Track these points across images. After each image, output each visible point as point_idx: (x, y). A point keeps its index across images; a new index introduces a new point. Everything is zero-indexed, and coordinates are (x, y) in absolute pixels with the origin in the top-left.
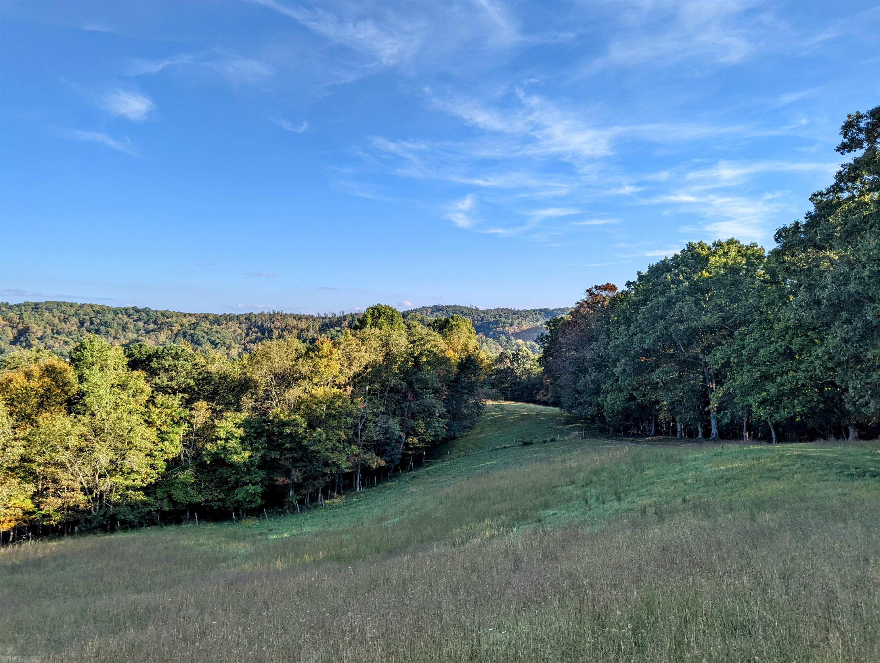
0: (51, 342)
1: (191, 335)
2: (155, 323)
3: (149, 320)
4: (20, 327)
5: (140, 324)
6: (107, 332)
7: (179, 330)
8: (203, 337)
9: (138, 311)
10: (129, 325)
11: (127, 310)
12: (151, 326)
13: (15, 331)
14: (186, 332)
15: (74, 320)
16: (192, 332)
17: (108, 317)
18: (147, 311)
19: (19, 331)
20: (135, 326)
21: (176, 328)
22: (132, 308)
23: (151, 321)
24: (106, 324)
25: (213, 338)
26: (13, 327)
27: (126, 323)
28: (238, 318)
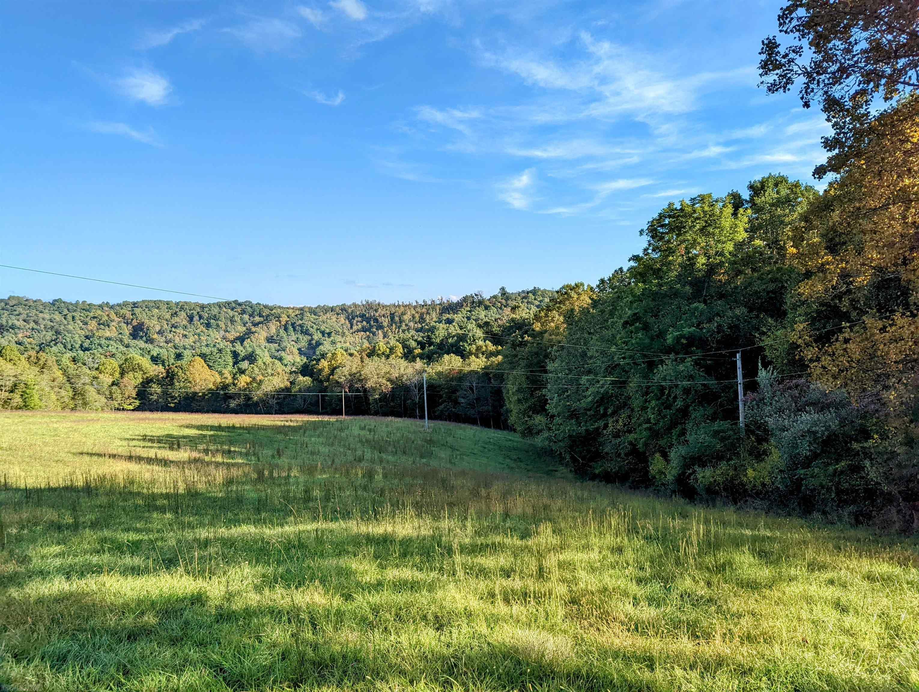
0: (170, 336)
1: (300, 325)
2: (260, 315)
3: (253, 312)
4: (135, 323)
5: (246, 317)
6: (218, 325)
7: (287, 321)
8: (312, 327)
9: (240, 305)
10: (236, 318)
11: (229, 303)
12: (257, 319)
13: (130, 327)
14: (295, 323)
15: (183, 314)
16: (300, 322)
17: (215, 311)
18: (248, 303)
19: (133, 327)
20: (241, 319)
21: (284, 319)
22: (234, 302)
23: (256, 313)
24: (215, 318)
25: (323, 328)
26: (127, 324)
27: (233, 316)
28: (332, 309)
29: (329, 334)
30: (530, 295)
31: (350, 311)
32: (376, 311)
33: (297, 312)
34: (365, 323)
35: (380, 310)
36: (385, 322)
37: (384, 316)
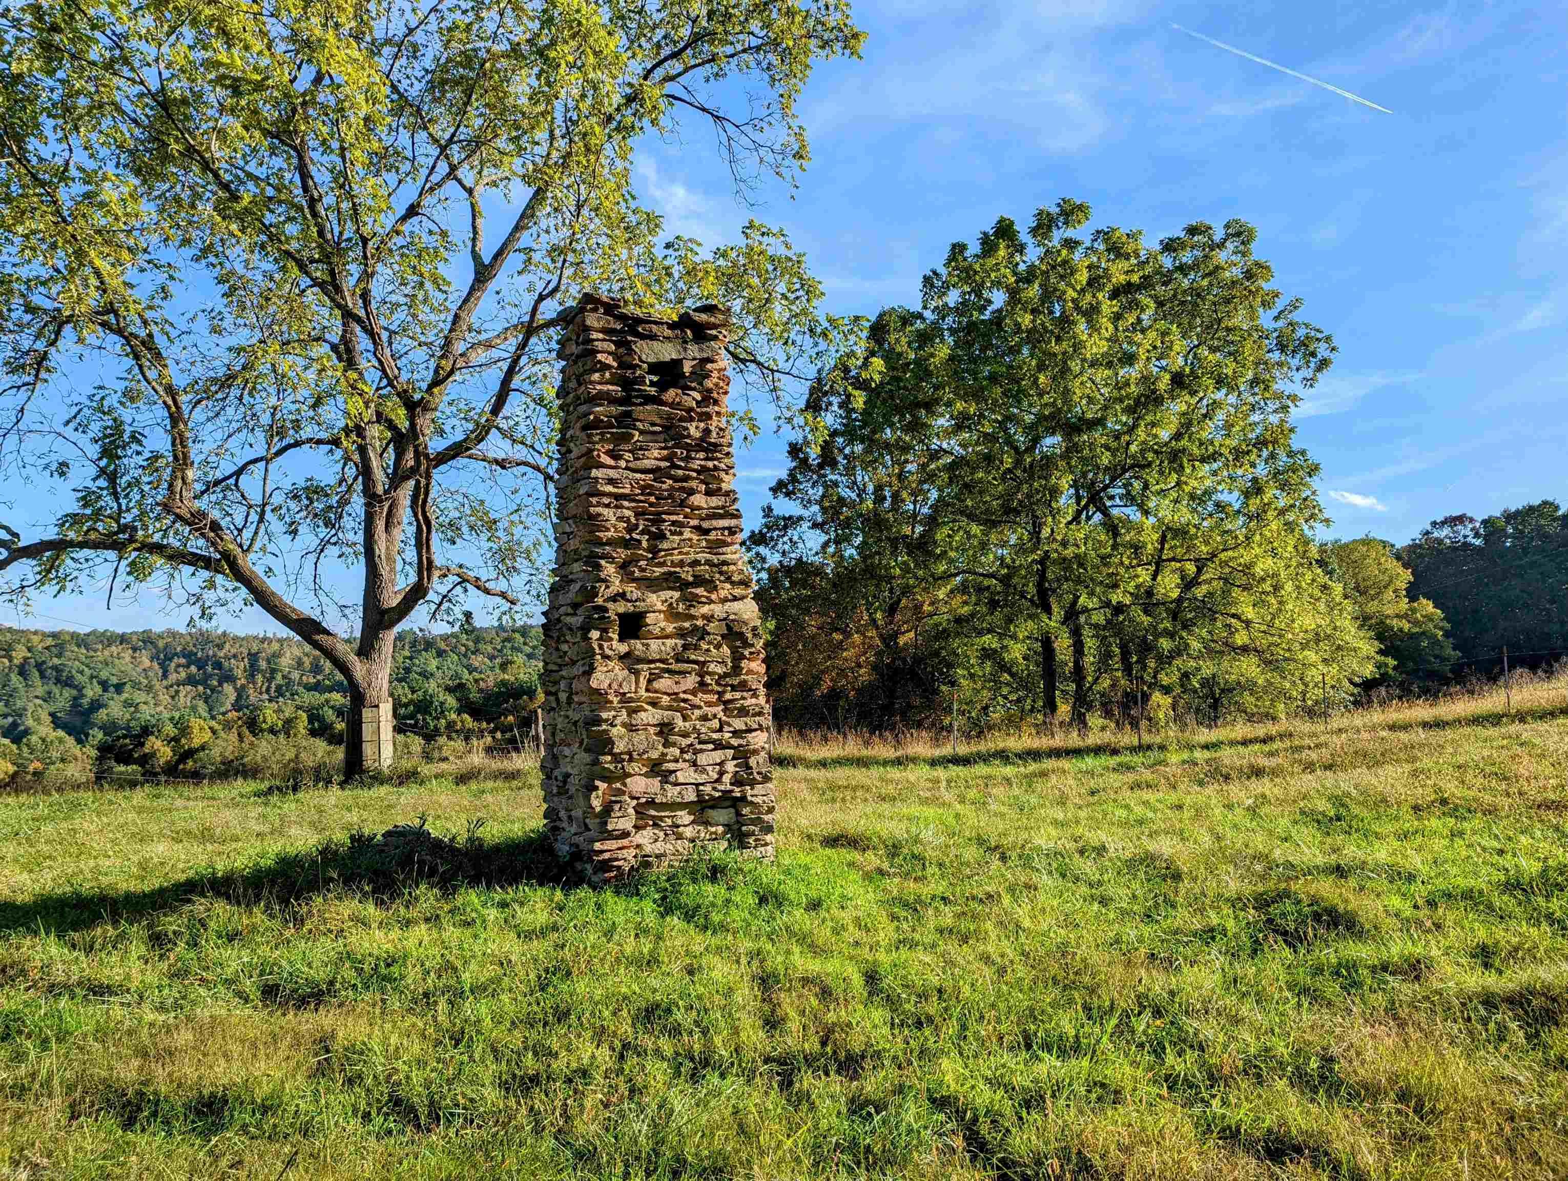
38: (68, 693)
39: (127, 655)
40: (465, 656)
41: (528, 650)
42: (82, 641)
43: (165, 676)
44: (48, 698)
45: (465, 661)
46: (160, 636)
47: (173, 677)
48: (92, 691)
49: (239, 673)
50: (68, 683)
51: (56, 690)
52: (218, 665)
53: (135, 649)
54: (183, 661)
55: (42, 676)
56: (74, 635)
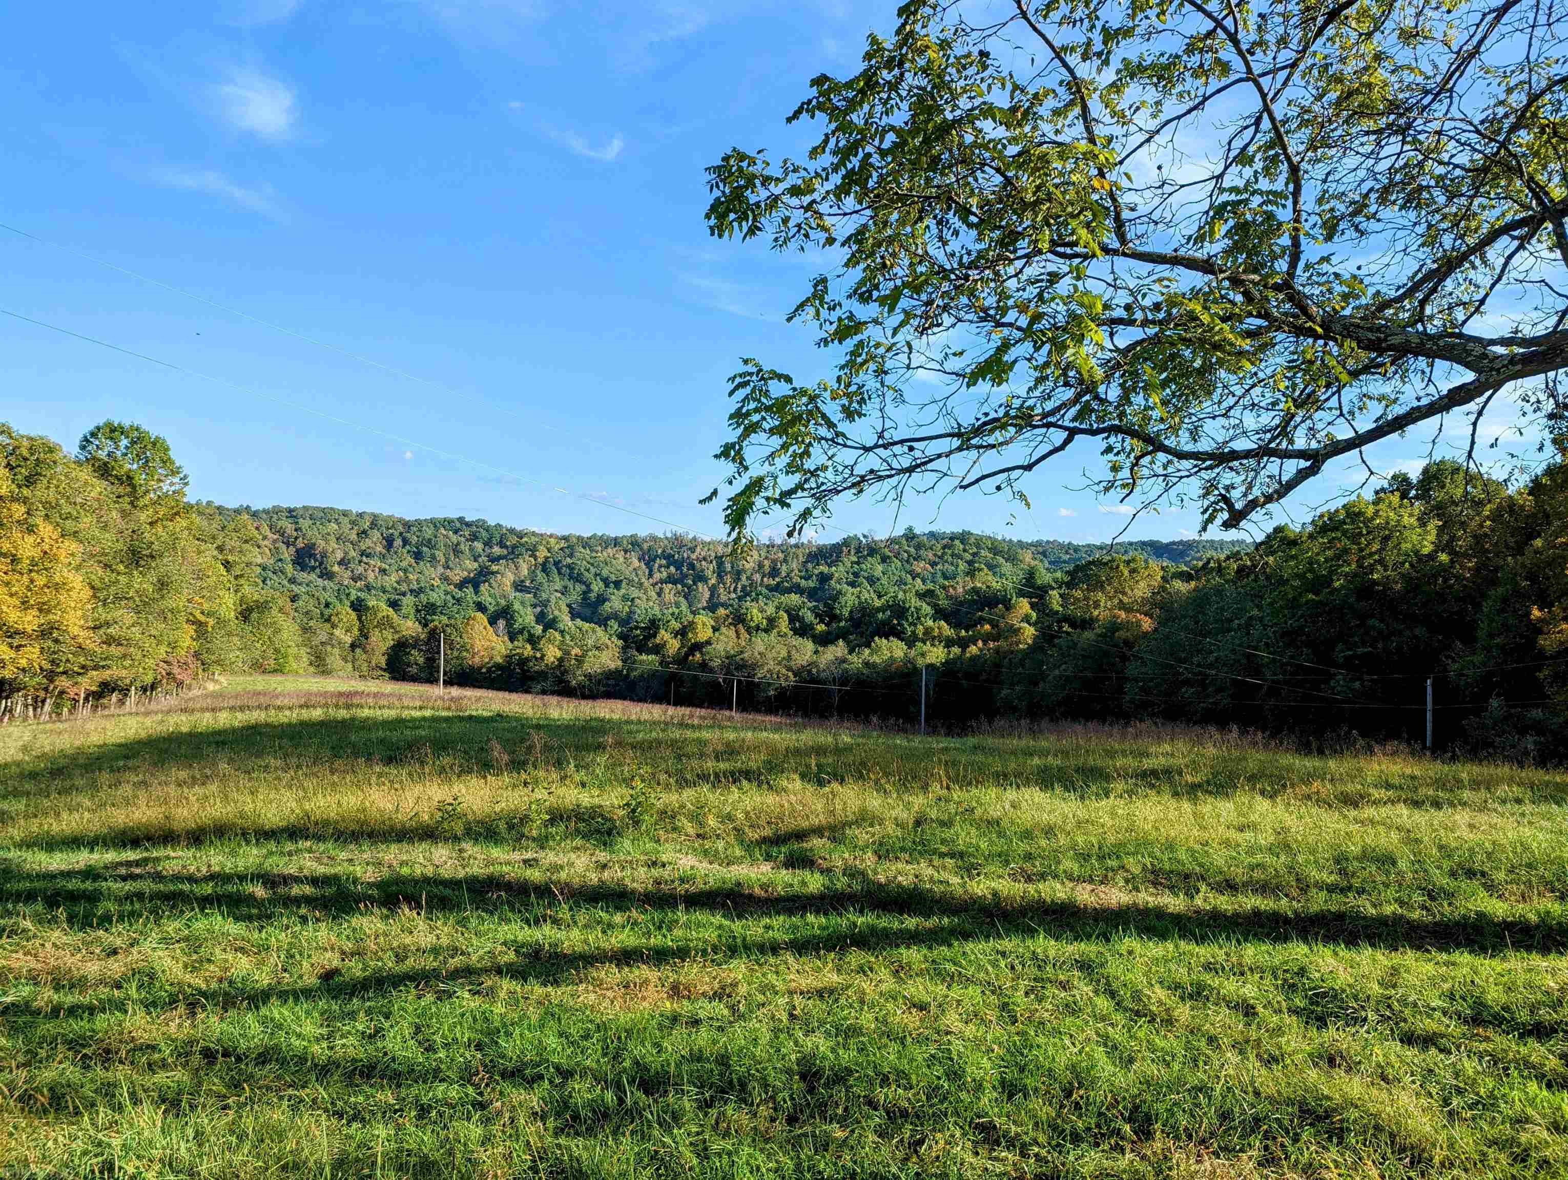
0: (360, 569)
1: (568, 566)
2: (502, 545)
3: (490, 539)
4: (300, 544)
5: (478, 546)
6: (433, 557)
7: (547, 558)
8: (588, 571)
9: (468, 525)
10: (462, 547)
11: (450, 522)
12: (497, 550)
13: (292, 550)
14: (560, 561)
15: (376, 535)
16: (569, 560)
17: (428, 532)
18: (481, 524)
19: (297, 551)
20: (471, 549)
21: (542, 553)
22: (457, 519)
23: (494, 541)
24: (429, 544)
25: (605, 573)
26: (288, 544)
27: (458, 544)
28: (616, 542)
29: (618, 584)
30: (957, 542)
31: (645, 546)
32: (693, 550)
33: (563, 544)
34: (672, 569)
35: (698, 550)
36: (709, 570)
37: (705, 559)
38: (580, 588)
39: (620, 556)
40: (908, 561)
41: (968, 557)
42: (586, 543)
43: (651, 575)
44: (564, 591)
45: (908, 566)
46: (644, 540)
47: (657, 576)
48: (597, 587)
49: (709, 573)
50: (577, 578)
51: (570, 584)
52: (692, 566)
53: (626, 551)
54: (664, 562)
55: (560, 573)
56: (579, 538)
